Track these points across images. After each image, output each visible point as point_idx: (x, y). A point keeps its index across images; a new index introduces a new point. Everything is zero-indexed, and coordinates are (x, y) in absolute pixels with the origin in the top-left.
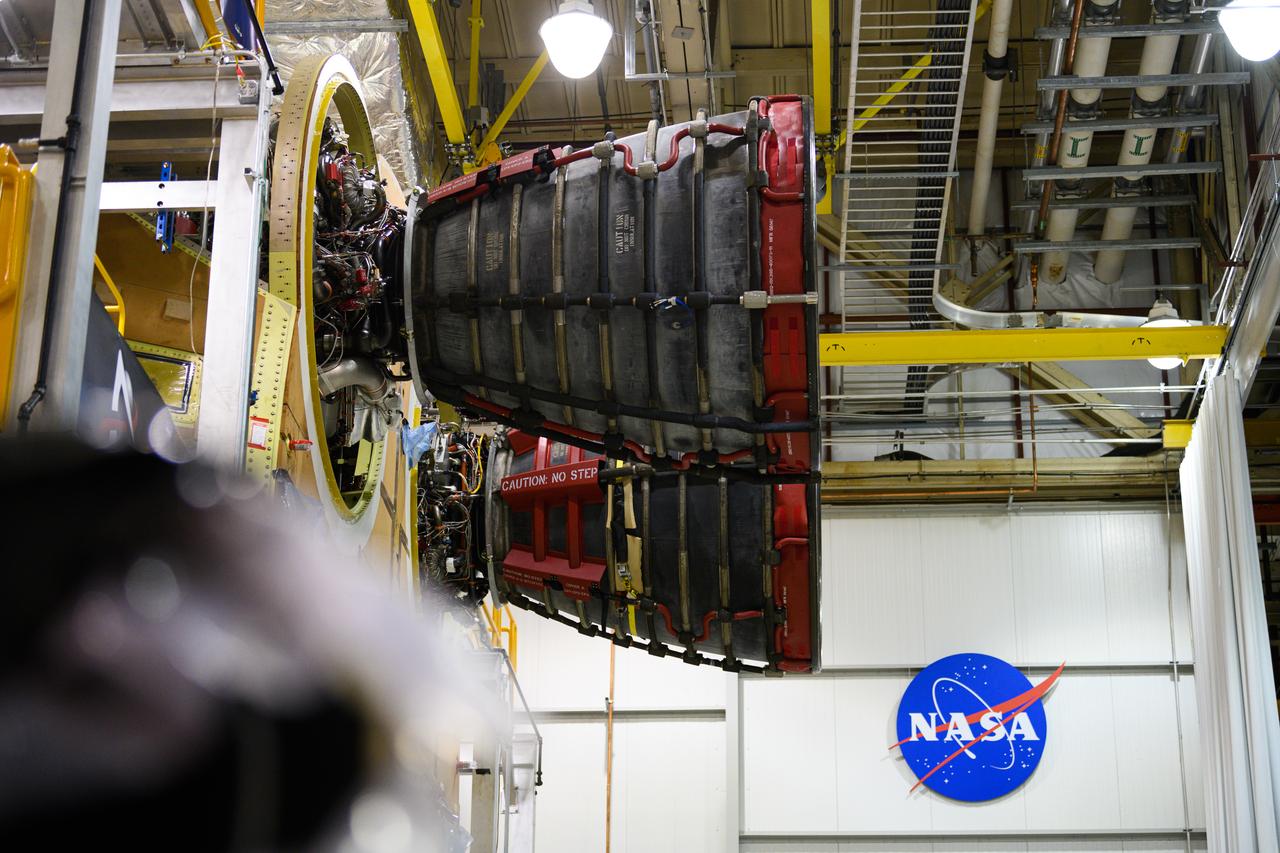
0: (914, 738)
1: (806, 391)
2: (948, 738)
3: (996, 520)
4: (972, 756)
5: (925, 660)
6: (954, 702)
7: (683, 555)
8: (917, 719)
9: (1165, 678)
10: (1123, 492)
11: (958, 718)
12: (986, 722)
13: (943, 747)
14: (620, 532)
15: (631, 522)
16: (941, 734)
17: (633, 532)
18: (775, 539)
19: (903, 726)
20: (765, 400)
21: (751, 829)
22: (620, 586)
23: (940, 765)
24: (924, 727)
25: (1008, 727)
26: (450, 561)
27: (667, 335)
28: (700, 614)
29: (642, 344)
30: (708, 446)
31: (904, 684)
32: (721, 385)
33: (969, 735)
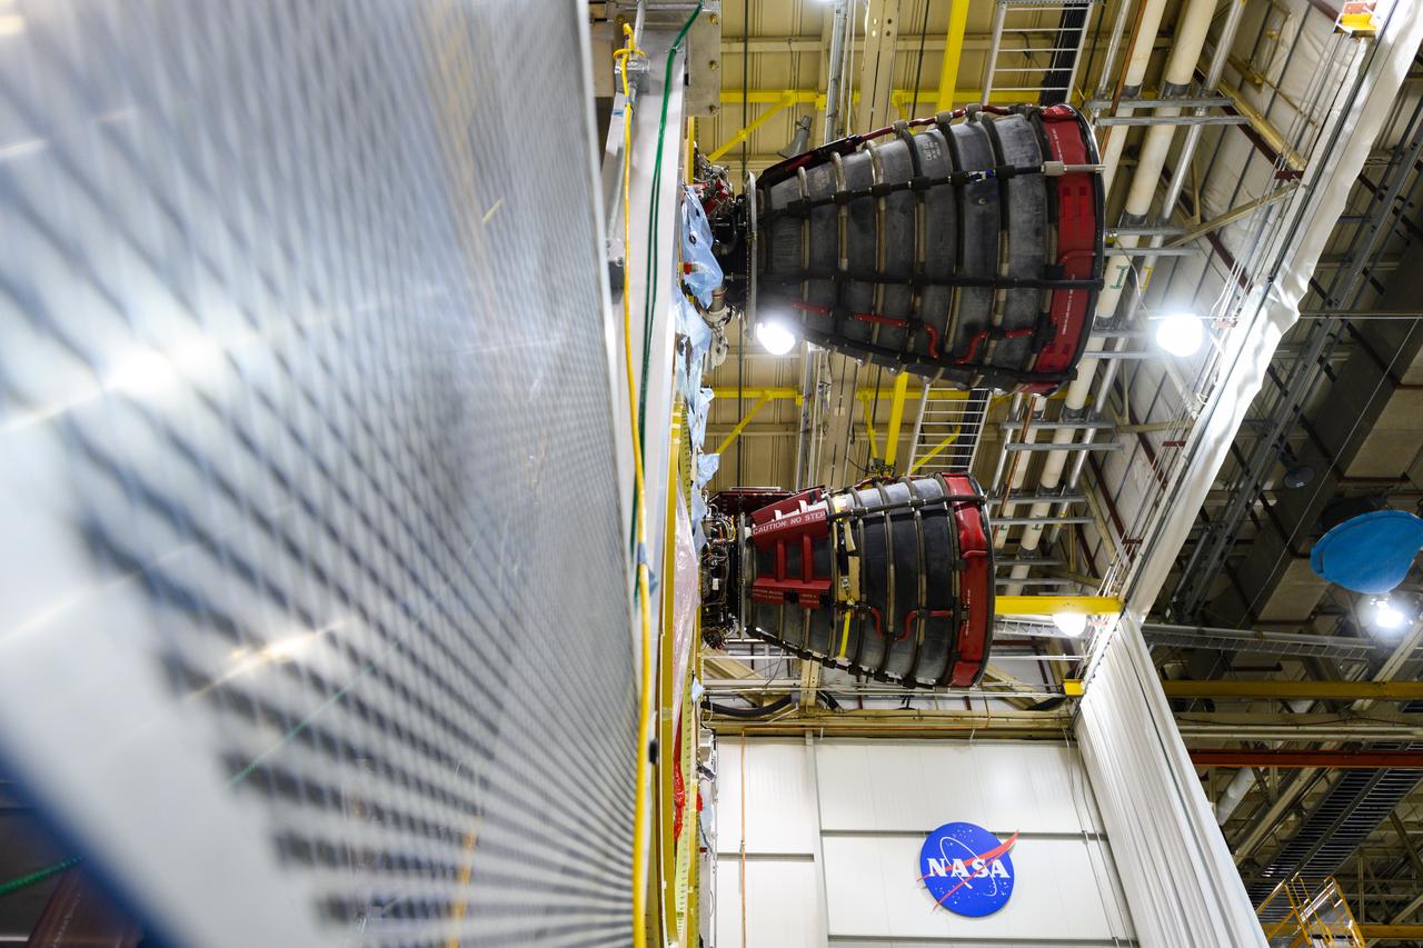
0: (932, 874)
1: (1095, 250)
2: (953, 875)
3: (963, 748)
4: (970, 887)
5: (933, 828)
6: (953, 853)
7: (892, 567)
8: (932, 862)
9: (1080, 843)
10: (1034, 734)
11: (958, 862)
12: (975, 865)
13: (950, 881)
14: (843, 555)
15: (851, 546)
16: (949, 872)
17: (852, 554)
18: (962, 553)
19: (925, 868)
20: (1059, 258)
21: (834, 932)
22: (842, 596)
23: (950, 892)
24: (937, 867)
25: (990, 869)
26: (716, 581)
27: (974, 210)
28: (902, 617)
29: (952, 220)
30: (998, 320)
31: (922, 841)
32: (1019, 251)
33: (965, 873)
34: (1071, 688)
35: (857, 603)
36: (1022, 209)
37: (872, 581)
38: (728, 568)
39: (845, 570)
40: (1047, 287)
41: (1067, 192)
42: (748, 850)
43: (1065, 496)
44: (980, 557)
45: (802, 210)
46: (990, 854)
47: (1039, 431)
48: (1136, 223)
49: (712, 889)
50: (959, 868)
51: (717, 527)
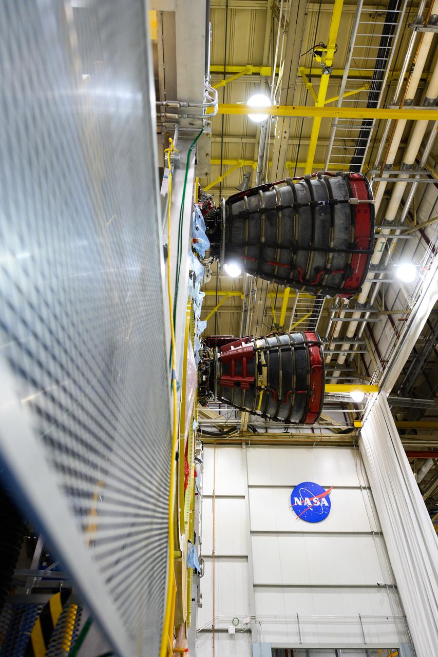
0: (296, 504)
1: (370, 237)
2: (305, 505)
3: (311, 450)
4: (312, 510)
5: (296, 484)
6: (305, 495)
7: (281, 372)
8: (296, 499)
9: (359, 491)
10: (340, 444)
11: (307, 499)
12: (314, 501)
13: (304, 507)
14: (260, 366)
15: (264, 362)
16: (303, 504)
17: (264, 365)
19: (293, 502)
20: (355, 241)
21: (253, 529)
22: (259, 384)
23: (303, 512)
24: (298, 501)
25: (320, 502)
26: (204, 376)
27: (320, 218)
28: (285, 393)
29: (310, 222)
30: (329, 266)
31: (291, 490)
32: (338, 236)
33: (310, 504)
34: (357, 424)
35: (266, 387)
36: (340, 219)
37: (272, 377)
38: (210, 371)
39: (261, 373)
40: (350, 252)
41: (359, 211)
42: (216, 494)
43: (356, 341)
44: (319, 368)
45: (245, 215)
46: (320, 496)
47: (346, 313)
48: (389, 224)
49: (200, 511)
50: (308, 501)
51: (205, 353)
